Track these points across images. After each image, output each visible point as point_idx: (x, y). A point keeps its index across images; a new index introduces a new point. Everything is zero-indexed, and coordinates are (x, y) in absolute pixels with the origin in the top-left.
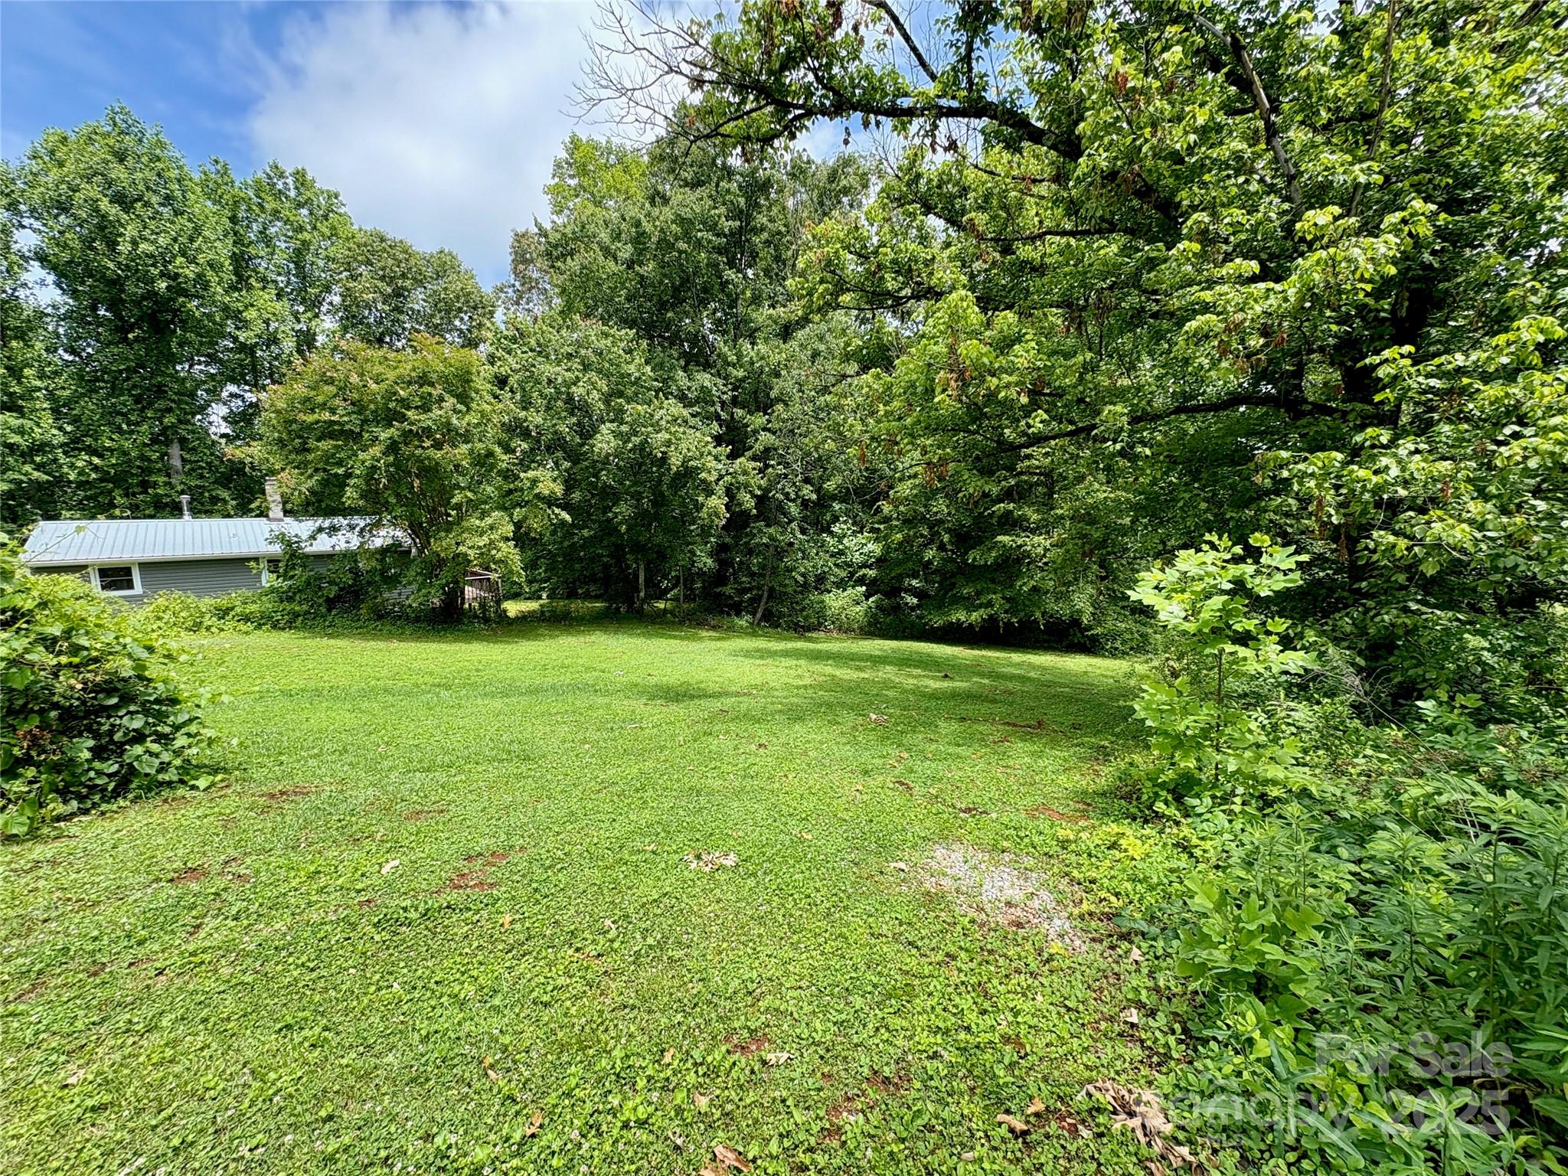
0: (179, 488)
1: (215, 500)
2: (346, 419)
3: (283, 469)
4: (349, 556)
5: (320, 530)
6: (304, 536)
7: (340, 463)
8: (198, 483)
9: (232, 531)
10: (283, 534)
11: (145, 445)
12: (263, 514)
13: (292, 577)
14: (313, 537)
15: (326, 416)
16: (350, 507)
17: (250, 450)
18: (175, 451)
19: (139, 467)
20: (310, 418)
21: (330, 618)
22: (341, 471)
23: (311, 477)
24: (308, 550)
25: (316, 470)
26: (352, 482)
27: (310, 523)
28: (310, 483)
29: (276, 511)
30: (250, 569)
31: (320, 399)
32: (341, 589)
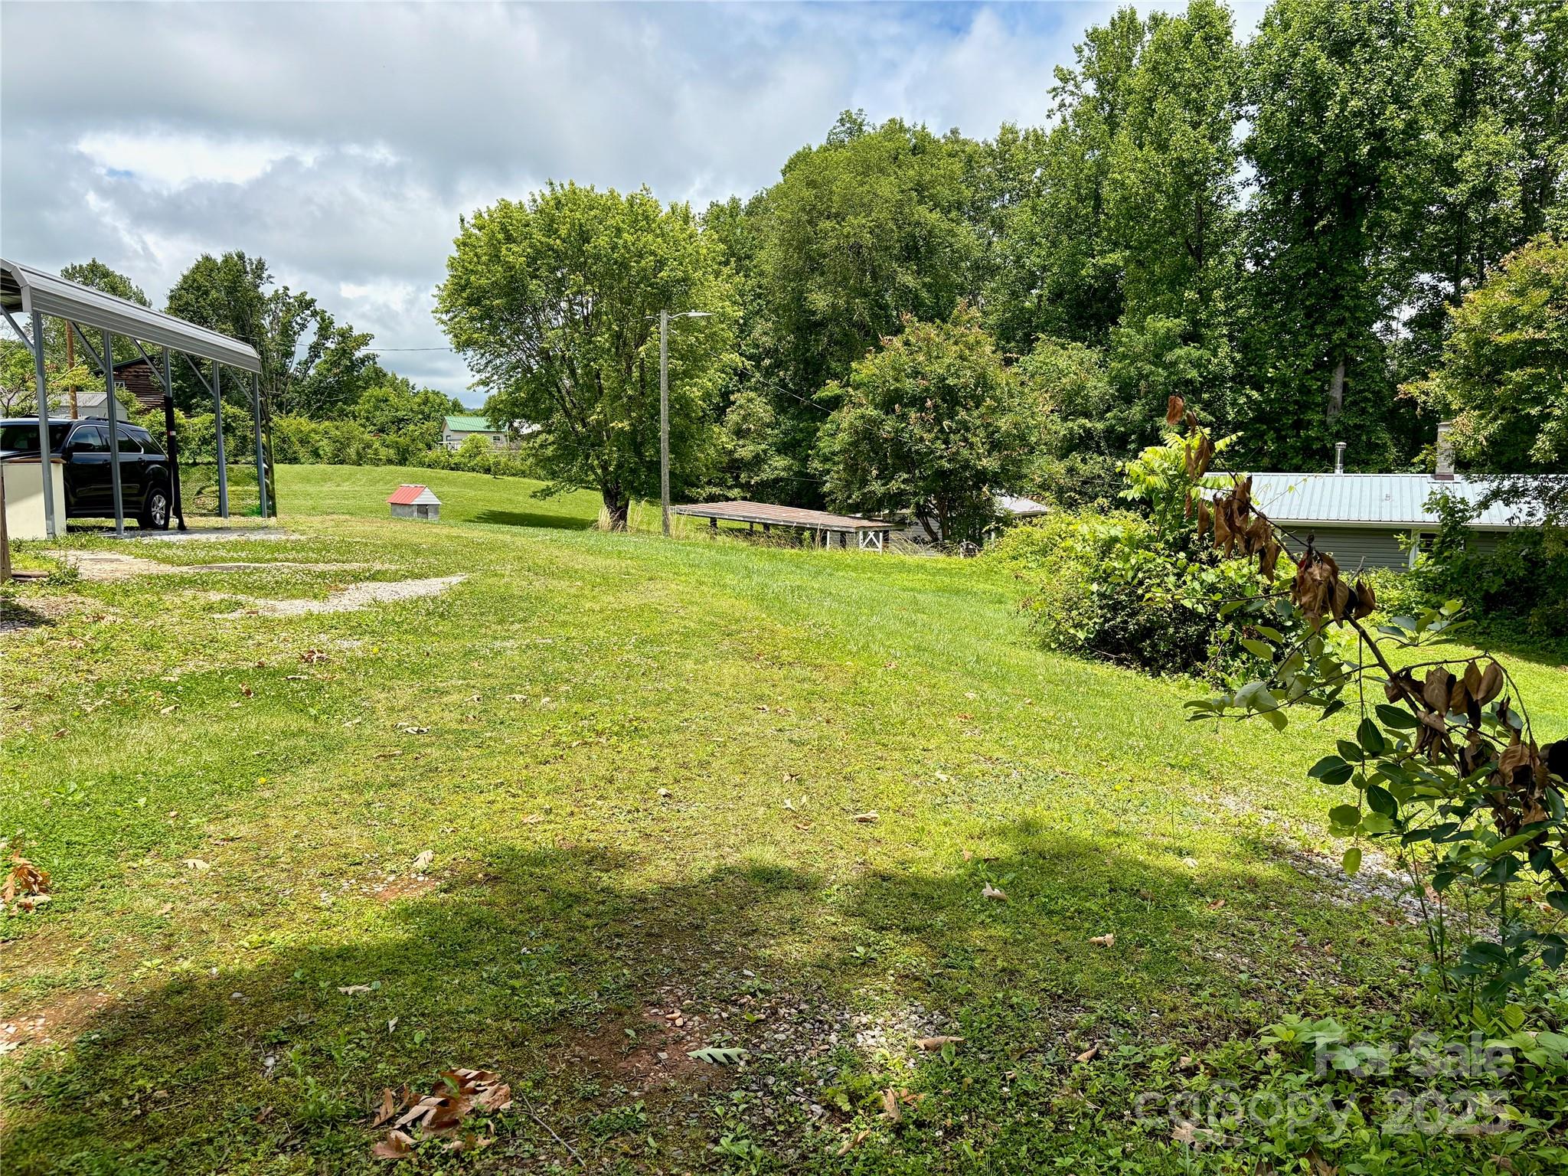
0: (1335, 429)
1: (1372, 447)
2: (1555, 335)
3: (1461, 410)
4: (1529, 536)
5: (1496, 494)
6: (1472, 503)
7: (1538, 399)
8: (1357, 421)
9: (1386, 491)
10: (1446, 499)
11: (1308, 372)
12: (1429, 469)
13: (1445, 559)
14: (1484, 505)
15: (1530, 333)
16: (1537, 463)
17: (1424, 385)
18: (1338, 378)
19: (1296, 402)
20: (1505, 339)
21: (1485, 623)
22: (1534, 411)
23: (1495, 419)
24: (1475, 522)
25: (1503, 410)
26: (1549, 426)
27: (1486, 484)
28: (1492, 428)
29: (1444, 465)
30: (1398, 543)
31: (1525, 309)
32: (1508, 583)
